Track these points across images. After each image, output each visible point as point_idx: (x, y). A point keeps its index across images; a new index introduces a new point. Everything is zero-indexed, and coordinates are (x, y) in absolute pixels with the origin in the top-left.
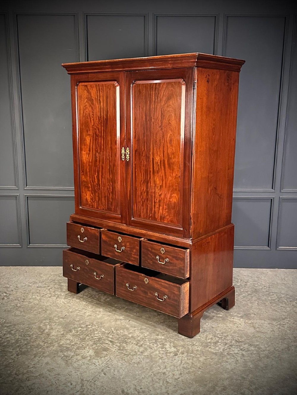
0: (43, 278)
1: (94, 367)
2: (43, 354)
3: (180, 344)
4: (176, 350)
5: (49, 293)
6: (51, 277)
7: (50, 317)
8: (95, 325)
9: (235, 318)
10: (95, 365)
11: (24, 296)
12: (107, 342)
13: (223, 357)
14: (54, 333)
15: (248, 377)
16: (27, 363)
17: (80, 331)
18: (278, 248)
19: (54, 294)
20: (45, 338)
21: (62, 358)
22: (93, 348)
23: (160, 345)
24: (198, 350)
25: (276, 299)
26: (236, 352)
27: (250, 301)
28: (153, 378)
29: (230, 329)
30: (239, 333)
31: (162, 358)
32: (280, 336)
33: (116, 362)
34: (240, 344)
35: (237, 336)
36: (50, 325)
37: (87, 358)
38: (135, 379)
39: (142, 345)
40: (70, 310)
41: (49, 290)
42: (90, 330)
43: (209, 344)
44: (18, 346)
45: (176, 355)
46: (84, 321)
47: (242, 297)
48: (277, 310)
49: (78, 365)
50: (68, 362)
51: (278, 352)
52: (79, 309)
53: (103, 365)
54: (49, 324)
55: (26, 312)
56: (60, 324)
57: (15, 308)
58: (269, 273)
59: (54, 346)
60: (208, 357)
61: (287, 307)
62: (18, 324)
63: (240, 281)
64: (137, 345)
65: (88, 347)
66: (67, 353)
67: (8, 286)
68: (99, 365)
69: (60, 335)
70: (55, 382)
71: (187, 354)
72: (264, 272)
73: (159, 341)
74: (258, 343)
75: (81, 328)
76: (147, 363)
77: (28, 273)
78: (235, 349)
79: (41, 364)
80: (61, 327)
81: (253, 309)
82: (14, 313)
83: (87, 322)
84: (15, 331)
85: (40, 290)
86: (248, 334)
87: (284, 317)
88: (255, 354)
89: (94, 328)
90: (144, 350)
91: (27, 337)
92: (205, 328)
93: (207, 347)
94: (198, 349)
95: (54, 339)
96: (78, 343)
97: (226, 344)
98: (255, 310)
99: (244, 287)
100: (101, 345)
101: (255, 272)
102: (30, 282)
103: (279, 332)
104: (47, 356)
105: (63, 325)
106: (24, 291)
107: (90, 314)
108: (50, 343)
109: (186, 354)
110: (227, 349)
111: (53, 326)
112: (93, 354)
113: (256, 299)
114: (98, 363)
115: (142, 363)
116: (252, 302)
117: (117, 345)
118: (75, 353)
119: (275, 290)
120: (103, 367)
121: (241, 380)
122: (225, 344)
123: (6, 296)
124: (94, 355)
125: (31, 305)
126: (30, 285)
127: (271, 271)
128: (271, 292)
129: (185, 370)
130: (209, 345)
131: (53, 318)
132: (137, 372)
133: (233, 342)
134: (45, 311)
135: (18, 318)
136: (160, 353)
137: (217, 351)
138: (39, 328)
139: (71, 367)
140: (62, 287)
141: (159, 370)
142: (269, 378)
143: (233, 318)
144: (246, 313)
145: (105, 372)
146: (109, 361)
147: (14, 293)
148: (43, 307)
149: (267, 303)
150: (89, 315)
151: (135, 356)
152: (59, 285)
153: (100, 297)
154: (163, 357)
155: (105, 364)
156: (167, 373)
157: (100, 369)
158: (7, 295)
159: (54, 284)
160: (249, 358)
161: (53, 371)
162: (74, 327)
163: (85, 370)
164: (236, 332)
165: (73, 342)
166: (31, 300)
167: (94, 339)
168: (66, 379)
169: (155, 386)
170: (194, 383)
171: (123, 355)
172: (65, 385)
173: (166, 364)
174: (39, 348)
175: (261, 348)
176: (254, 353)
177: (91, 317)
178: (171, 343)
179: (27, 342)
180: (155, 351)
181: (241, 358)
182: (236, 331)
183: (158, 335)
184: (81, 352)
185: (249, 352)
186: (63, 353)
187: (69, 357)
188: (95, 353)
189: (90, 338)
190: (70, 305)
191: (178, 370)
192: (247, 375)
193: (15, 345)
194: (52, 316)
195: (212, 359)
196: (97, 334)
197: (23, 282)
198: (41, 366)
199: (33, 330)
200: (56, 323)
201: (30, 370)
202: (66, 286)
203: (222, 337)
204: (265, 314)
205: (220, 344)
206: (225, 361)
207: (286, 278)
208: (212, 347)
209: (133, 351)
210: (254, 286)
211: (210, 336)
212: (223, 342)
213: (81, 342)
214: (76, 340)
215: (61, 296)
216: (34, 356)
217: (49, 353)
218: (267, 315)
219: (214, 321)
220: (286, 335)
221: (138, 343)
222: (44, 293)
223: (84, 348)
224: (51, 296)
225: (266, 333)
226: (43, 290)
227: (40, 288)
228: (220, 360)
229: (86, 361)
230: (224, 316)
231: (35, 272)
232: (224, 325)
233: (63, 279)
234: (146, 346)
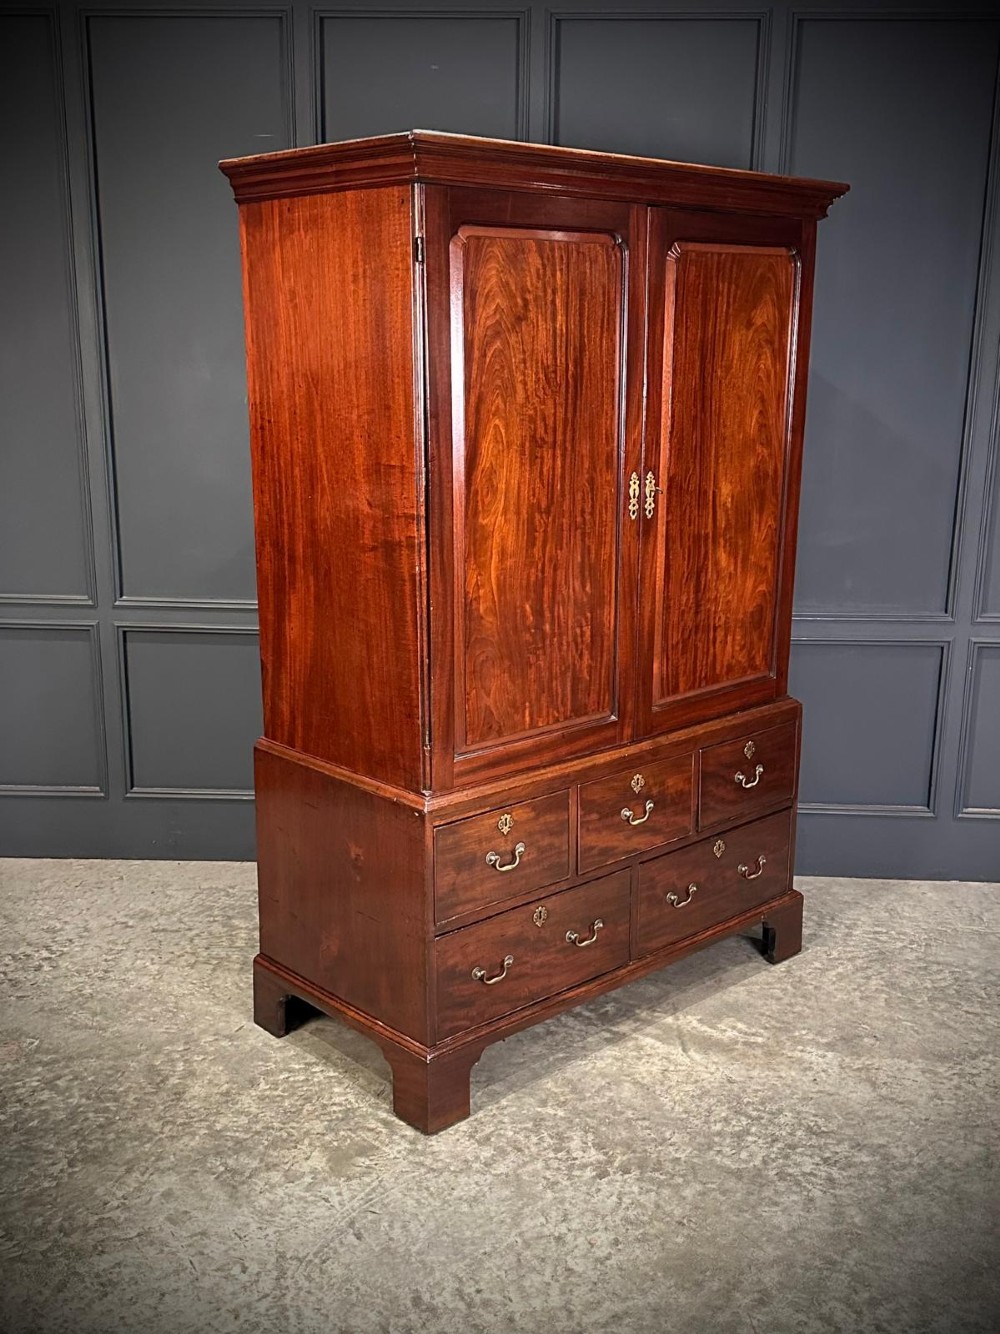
0: (172, 900)
1: (323, 1209)
2: (157, 1160)
3: (618, 1137)
4: (602, 1157)
5: (189, 950)
6: (201, 896)
7: (187, 1033)
8: (335, 1066)
9: (808, 1048)
10: (328, 1204)
11: (106, 960)
12: (373, 1126)
13: (762, 1186)
14: (197, 1089)
15: (845, 1260)
16: (102, 1194)
18: (963, 813)
19: (205, 954)
20: (167, 1105)
21: (216, 1178)
22: (323, 1145)
23: (552, 1138)
24: (679, 1159)
25: (951, 985)
26: (808, 1171)
27: (861, 991)
28: (519, 1254)
29: (790, 1086)
30: (819, 1104)
31: (556, 1187)
32: (960, 1117)
33: (400, 1195)
34: (822, 1141)
35: (814, 1112)
36: (186, 1061)
37: (302, 1180)
38: (458, 1257)
39: (489, 1139)
41: (192, 940)
42: (319, 1083)
43: (716, 1139)
44: (76, 1133)
45: (602, 1175)
46: (299, 1049)
47: (836, 976)
48: (952, 1024)
49: (271, 1202)
50: (237, 1192)
51: (953, 1174)
53: (356, 1203)
54: (183, 1056)
55: (108, 1015)
56: (221, 1057)
57: (76, 1001)
58: (930, 894)
59: (193, 1134)
60: (710, 1186)
61: (985, 1014)
62: (81, 1056)
64: (471, 1136)
65: (306, 1142)
66: (237, 1159)
67: (59, 926)
68: (340, 1204)
69: (218, 1096)
70: (191, 1262)
71: (641, 1173)
72: (911, 892)
73: (547, 1123)
74: (882, 1141)
75: (287, 1075)
76: (503, 1201)
77: (125, 883)
78: (805, 1157)
79: (148, 1198)
80: (221, 1068)
81: (870, 1019)
82: (71, 1017)
83: (310, 1052)
84: (71, 1080)
85: (160, 941)
86: (851, 1107)
87: (976, 1049)
88: (873, 1177)
89: (331, 1074)
90: (494, 1155)
91: (109, 1100)
92: (705, 1083)
93: (710, 1148)
94: (677, 1156)
95: (194, 1111)
96: (276, 1125)
97: (775, 1141)
98: (878, 1024)
99: (841, 942)
100: (353, 1135)
101: (881, 892)
102: (131, 913)
103: (958, 1101)
104: (169, 1169)
105: (229, 1062)
106: (109, 942)
107: (319, 1027)
108: (181, 1124)
109: (635, 1173)
110: (776, 1158)
111: (195, 1064)
112: (323, 1164)
113: (883, 986)
114: (339, 1198)
115: (486, 1201)
116: (867, 997)
117: (403, 1137)
118: (262, 1161)
119: (947, 956)
120: (354, 1211)
121: (820, 1269)
122: (770, 1139)
123: (50, 958)
124: (327, 1168)
125: (127, 990)
126: (130, 924)
127: (935, 888)
128: (934, 963)
129: (629, 1227)
130: (716, 1143)
131: (199, 1039)
132: (468, 1233)
133: (799, 1133)
134: (174, 1013)
135: (82, 1035)
136: (548, 1169)
137: (744, 1166)
138: (149, 1071)
139: (245, 1210)
140: (234, 933)
141: (543, 1225)
142: (921, 1263)
143: (802, 1051)
144: (848, 1034)
145: (359, 1229)
146: (374, 1190)
147: (77, 949)
148: (167, 999)
149: (920, 1001)
150: (317, 1029)
151: (463, 1175)
152: (224, 926)
154: (557, 1183)
155: (361, 1202)
156: (569, 1237)
157: (344, 1218)
158: (53, 956)
159: (209, 921)
160: (851, 1190)
161: (184, 1222)
163: (293, 1220)
164: (812, 1098)
165: (257, 1122)
166: (131, 976)
167: (329, 1113)
168: (226, 1251)
169: (527, 1283)
170: (659, 1274)
171: (423, 1170)
172: (223, 1274)
173: (568, 1206)
174: (145, 1140)
175: (895, 1157)
176: (871, 1173)
177: (323, 1037)
178: (586, 1132)
179: (107, 1118)
180: (534, 1158)
181: (825, 1192)
182: (811, 1095)
183: (544, 1103)
184: (284, 1157)
185: (853, 1169)
186: (223, 1160)
187: (242, 1174)
188: (329, 1160)
189: (315, 1111)
191: (606, 1229)
192: (843, 1252)
193: (67, 1128)
194: (195, 1029)
195: (724, 1193)
196: (340, 1095)
197: (105, 912)
198: (148, 1203)
199: (128, 1077)
200: (207, 1053)
201: (110, 1218)
202: (246, 928)
203: (763, 1115)
204: (911, 1036)
205: (756, 1139)
206: (770, 1199)
207: (986, 914)
208: (728, 1149)
209: (458, 1156)
210: (876, 939)
211: (723, 1111)
212: (763, 1132)
213: (284, 1124)
214: (268, 1114)
215: (229, 962)
216: (125, 1167)
217: (177, 1160)
218: (919, 1040)
219: (738, 1057)
220: (981, 1114)
221: (477, 1132)
222: (172, 953)
223: (293, 1144)
224: (196, 961)
225: (913, 1104)
226: (170, 942)
227: (162, 934)
228: (751, 1197)
229: (297, 1189)
230: (770, 1044)
231: (151, 878)
232: (771, 1074)
233: (237, 904)
234: (502, 1143)
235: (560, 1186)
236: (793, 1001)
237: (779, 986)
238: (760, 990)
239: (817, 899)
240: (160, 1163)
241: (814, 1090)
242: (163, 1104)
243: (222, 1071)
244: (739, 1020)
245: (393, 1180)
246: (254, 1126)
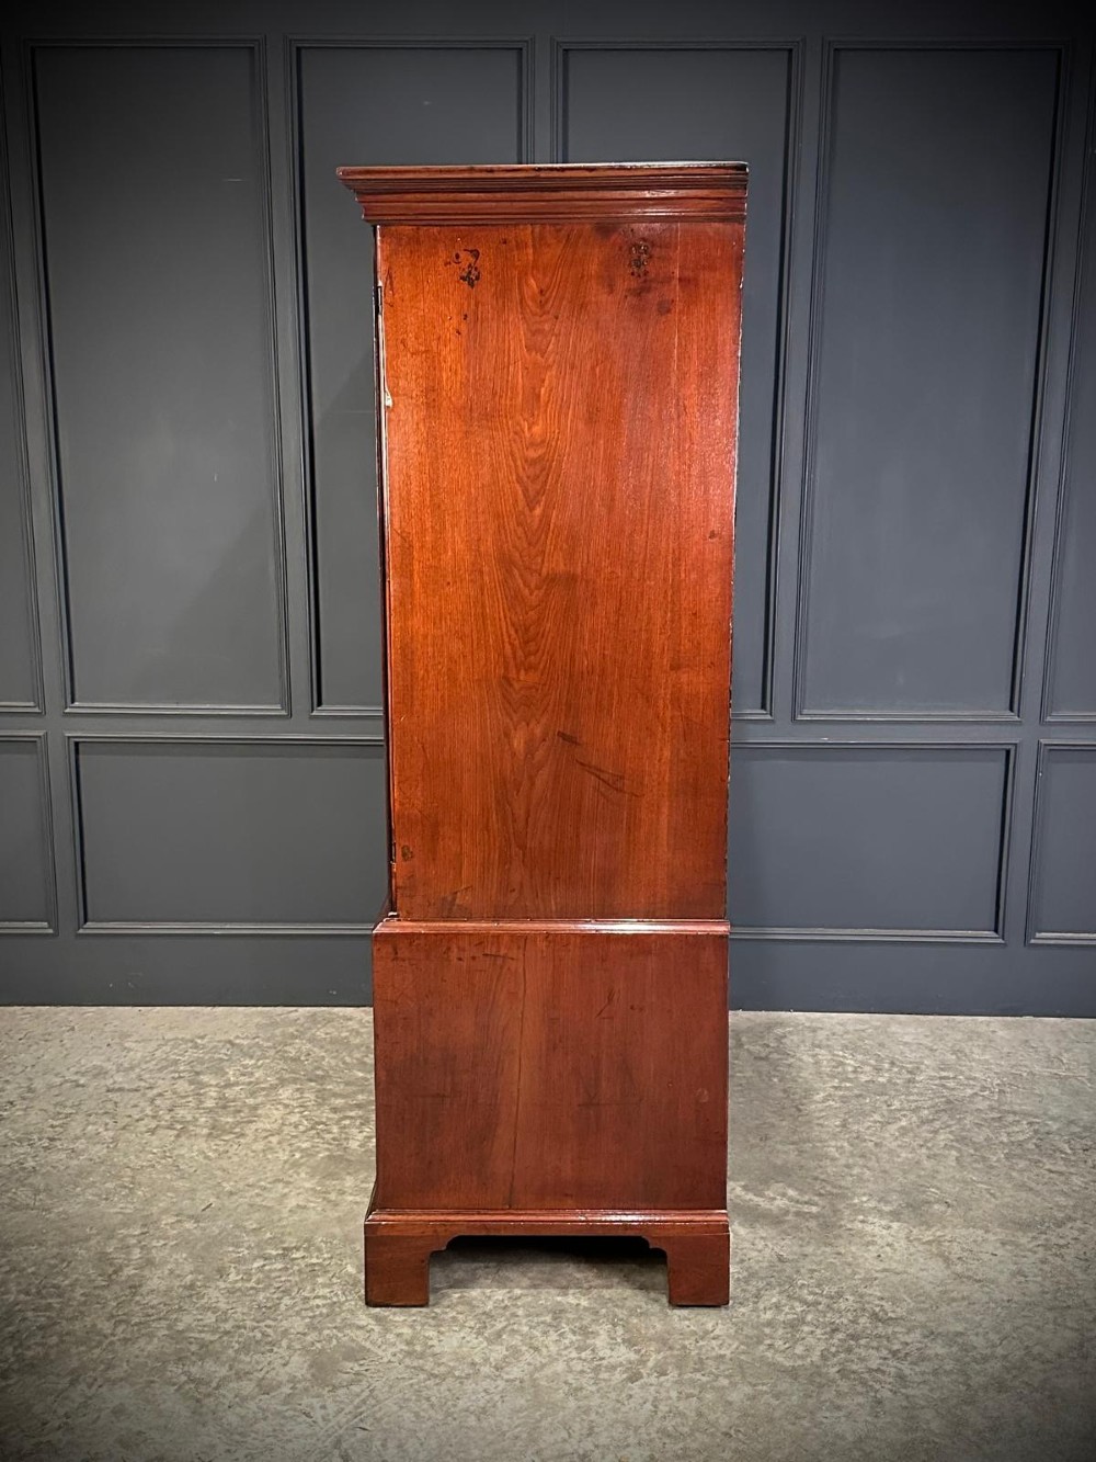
0: (132, 1053)
1: (304, 1426)
2: (107, 1369)
3: (651, 1331)
4: (633, 1356)
5: (150, 1113)
6: (164, 1048)
7: (146, 1213)
8: (319, 1250)
9: (870, 1219)
10: (310, 1420)
11: (52, 1126)
12: (364, 1323)
13: (821, 1386)
14: (155, 1281)
16: (40, 1411)
17: (261, 1276)
18: (1035, 938)
19: (168, 1117)
20: (120, 1300)
21: (177, 1390)
22: (304, 1348)
23: (574, 1333)
24: (723, 1356)
25: (1030, 1138)
26: (874, 1367)
27: (928, 1148)
29: (850, 1265)
30: (885, 1285)
31: (579, 1394)
32: (1048, 1296)
33: (395, 1408)
34: (890, 1330)
35: (879, 1294)
36: (142, 1248)
37: (278, 1392)
39: (500, 1336)
40: (227, 1187)
41: (152, 1101)
42: (300, 1271)
43: (767, 1330)
44: (12, 1336)
45: (634, 1377)
46: (276, 1230)
47: (898, 1130)
48: (1033, 1185)
49: (242, 1418)
50: (202, 1407)
51: (1042, 1367)
52: (263, 1183)
53: (342, 1418)
54: (140, 1242)
55: (53, 1193)
56: (183, 1242)
57: (17, 1176)
58: (1000, 1033)
59: (151, 1336)
60: (760, 1387)
61: (1069, 1173)
62: (20, 1242)
63: (887, 1066)
64: (479, 1333)
65: (284, 1343)
66: (202, 1367)
68: (324, 1419)
69: (181, 1289)
71: (680, 1375)
72: (979, 1030)
73: (570, 1316)
74: (960, 1328)
75: (262, 1263)
76: (518, 1412)
77: (77, 1034)
78: (871, 1351)
79: (95, 1416)
80: (184, 1255)
81: (939, 1181)
82: (10, 1195)
83: (290, 1234)
84: (7, 1272)
85: (116, 1103)
86: (921, 1287)
87: (1062, 1215)
88: (950, 1373)
89: (314, 1261)
90: (506, 1357)
91: (51, 1296)
92: (752, 1263)
93: (760, 1342)
94: (722, 1352)
95: (152, 1307)
96: (248, 1323)
97: (835, 1330)
98: (947, 1187)
99: (903, 1090)
100: (340, 1335)
101: (945, 1031)
102: (83, 1069)
103: (1044, 1279)
104: (122, 1379)
105: (194, 1248)
106: (56, 1105)
107: (301, 1203)
108: (136, 1324)
109: (673, 1374)
110: (838, 1352)
111: (154, 1251)
112: (304, 1371)
113: (952, 1141)
114: (323, 1412)
115: (497, 1413)
116: (935, 1155)
117: (399, 1335)
118: (231, 1368)
119: (1025, 1104)
120: (341, 1427)
122: (828, 1329)
124: (309, 1376)
125: (75, 1162)
126: (82, 1082)
127: (1007, 1026)
128: (1009, 1112)
129: (667, 1441)
130: (766, 1335)
131: (159, 1220)
132: (476, 1453)
133: (862, 1320)
134: (131, 1189)
135: (20, 1217)
136: (571, 1371)
137: (800, 1362)
138: (100, 1260)
139: (211, 1428)
140: (202, 1091)
141: (565, 1441)
143: (863, 1222)
144: (914, 1200)
145: (346, 1450)
146: (364, 1402)
147: (18, 1113)
148: (122, 1173)
149: (995, 1159)
150: (298, 1206)
151: (470, 1381)
152: (191, 1083)
153: (346, 1133)
154: (581, 1389)
155: (349, 1416)
157: (329, 1436)
159: (173, 1078)
160: (925, 1389)
161: (137, 1445)
162: (234, 1255)
163: (268, 1440)
164: (876, 1279)
165: (226, 1320)
166: (81, 1145)
167: (311, 1309)
171: (422, 1376)
173: (593, 1416)
174: (94, 1344)
175: (975, 1348)
176: (948, 1368)
177: (304, 1215)
178: (614, 1325)
179: (48, 1317)
180: (553, 1360)
181: (895, 1393)
182: (875, 1275)
183: (565, 1292)
184: (258, 1363)
185: (926, 1363)
186: (186, 1368)
187: (208, 1384)
188: (311, 1366)
189: (295, 1305)
190: (224, 1163)
191: (639, 1444)
194: (155, 1209)
195: (777, 1396)
196: (324, 1286)
197: (53, 1069)
198: (94, 1422)
199: (75, 1268)
200: (168, 1238)
201: (49, 1442)
202: (217, 1085)
203: (821, 1299)
204: (987, 1201)
205: (813, 1329)
206: (832, 1402)
207: (1065, 1055)
208: (781, 1342)
209: (464, 1358)
210: (943, 1086)
211: (774, 1296)
212: (821, 1320)
213: (258, 1322)
214: (239, 1310)
215: (196, 1126)
216: (69, 1379)
217: (131, 1368)
218: (996, 1206)
219: (789, 1230)
220: (1072, 1292)
221: (485, 1327)
222: (130, 1116)
223: (268, 1348)
224: (158, 1126)
225: (993, 1282)
226: (127, 1103)
227: (118, 1094)
228: (809, 1400)
229: (273, 1402)
230: (826, 1213)
231: (106, 1029)
232: (827, 1249)
233: (207, 1057)
234: (516, 1341)
235: (584, 1392)
236: (851, 1161)
237: (833, 1143)
238: (812, 1148)
239: (873, 1040)
240: (110, 1372)
241: (878, 1269)
242: (116, 1298)
243: (185, 1259)
244: (790, 1186)
245: (387, 1389)
246: (222, 1325)
